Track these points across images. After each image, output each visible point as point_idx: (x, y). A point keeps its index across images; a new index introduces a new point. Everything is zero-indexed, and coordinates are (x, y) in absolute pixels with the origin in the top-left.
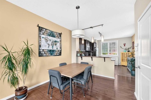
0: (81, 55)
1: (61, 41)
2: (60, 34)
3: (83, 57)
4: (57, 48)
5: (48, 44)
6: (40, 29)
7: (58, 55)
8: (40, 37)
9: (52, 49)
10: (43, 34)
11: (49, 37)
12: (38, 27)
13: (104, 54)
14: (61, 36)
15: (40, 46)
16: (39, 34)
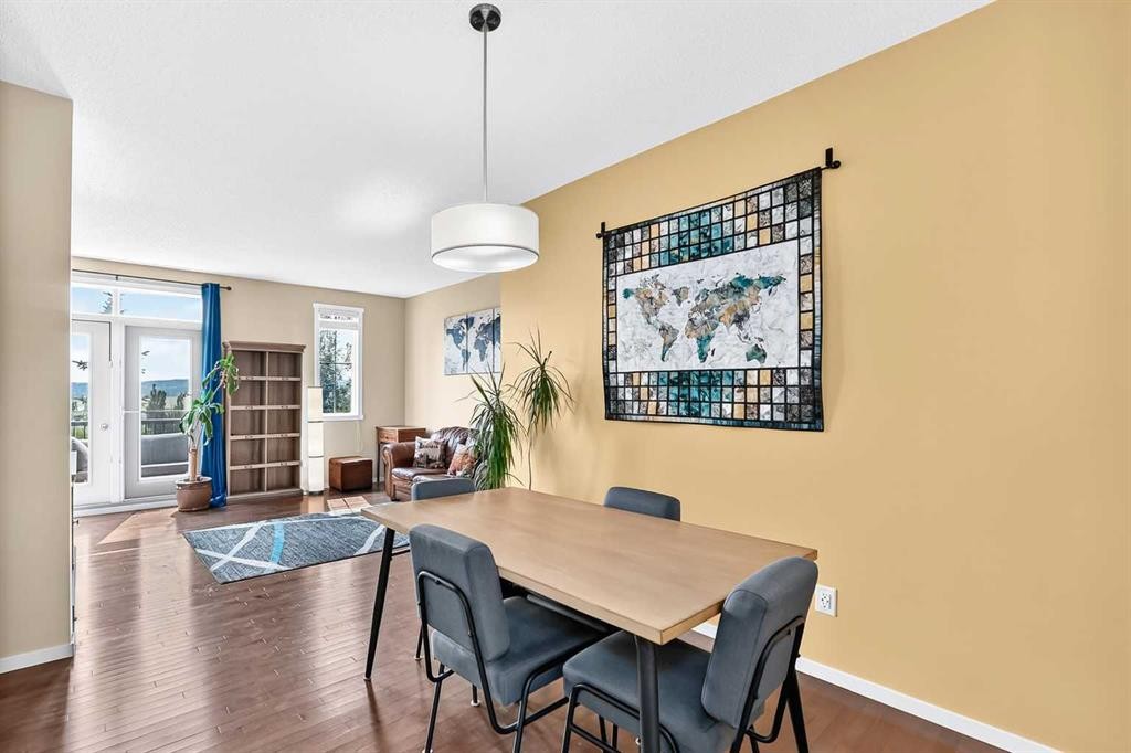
1: (811, 259)
4: (757, 354)
5: (664, 330)
7: (773, 425)
8: (608, 297)
9: (693, 364)
10: (629, 269)
11: (667, 273)
12: (600, 242)
16: (607, 278)
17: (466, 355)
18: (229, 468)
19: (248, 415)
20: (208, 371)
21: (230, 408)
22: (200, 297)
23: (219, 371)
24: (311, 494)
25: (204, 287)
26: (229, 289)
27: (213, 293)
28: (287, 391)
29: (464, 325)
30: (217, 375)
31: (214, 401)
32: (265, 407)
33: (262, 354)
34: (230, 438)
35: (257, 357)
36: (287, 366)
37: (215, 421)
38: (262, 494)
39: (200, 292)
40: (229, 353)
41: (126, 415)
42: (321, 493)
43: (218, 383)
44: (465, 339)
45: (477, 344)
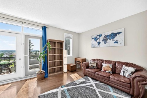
17: (99, 43)
18: (49, 68)
19: (52, 56)
20: (44, 46)
21: (49, 55)
22: (42, 29)
23: (46, 46)
24: (65, 72)
25: (43, 27)
26: (48, 28)
27: (44, 29)
28: (59, 51)
29: (98, 37)
30: (46, 47)
31: (45, 53)
32: (56, 54)
33: (55, 43)
34: (49, 61)
35: (54, 43)
36: (59, 45)
37: (45, 58)
38: (55, 74)
39: (42, 28)
40: (48, 42)
41: (25, 56)
42: (66, 72)
43: (46, 49)
44: (99, 39)
45: (103, 40)
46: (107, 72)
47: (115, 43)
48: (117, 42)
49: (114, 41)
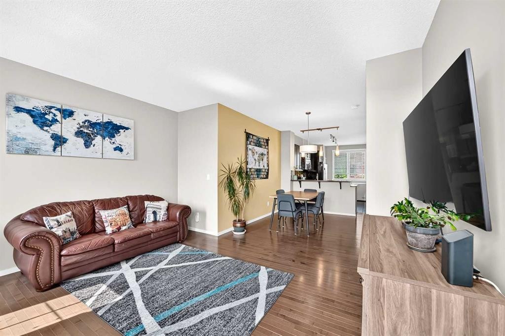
0: (299, 178)
1: (268, 152)
2: (267, 140)
3: (302, 182)
4: (264, 166)
5: (255, 160)
6: (248, 135)
7: (265, 178)
8: (247, 148)
9: (258, 168)
10: (250, 144)
11: (256, 147)
12: (245, 134)
13: (338, 176)
14: (268, 143)
15: (247, 163)
16: (247, 144)
17: (59, 141)
29: (57, 113)
44: (58, 125)
45: (79, 134)
46: (123, 228)
47: (115, 149)
48: (121, 150)
49: (114, 146)
